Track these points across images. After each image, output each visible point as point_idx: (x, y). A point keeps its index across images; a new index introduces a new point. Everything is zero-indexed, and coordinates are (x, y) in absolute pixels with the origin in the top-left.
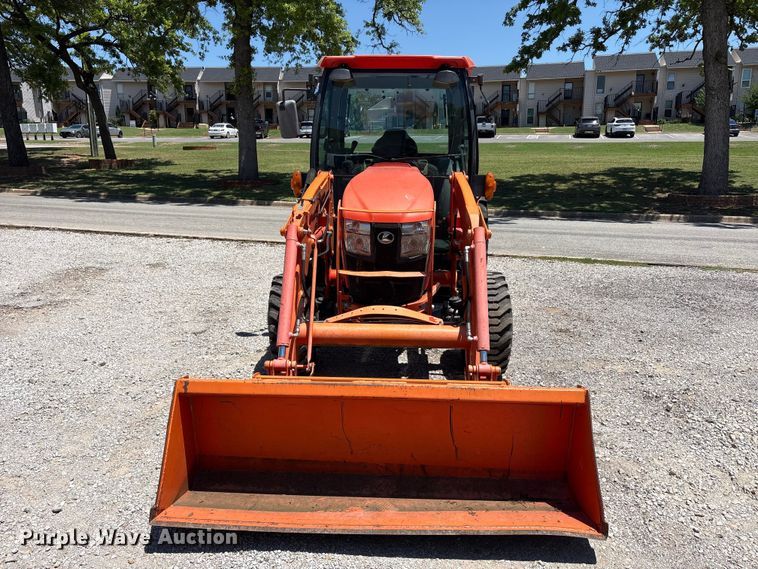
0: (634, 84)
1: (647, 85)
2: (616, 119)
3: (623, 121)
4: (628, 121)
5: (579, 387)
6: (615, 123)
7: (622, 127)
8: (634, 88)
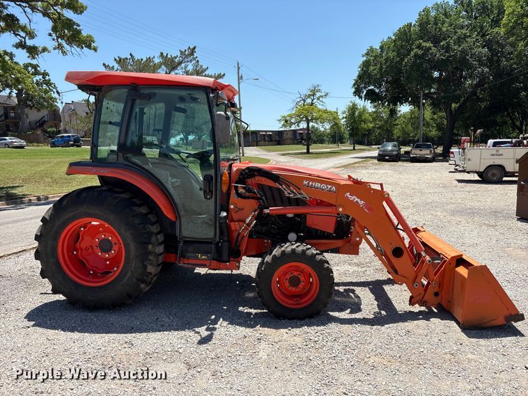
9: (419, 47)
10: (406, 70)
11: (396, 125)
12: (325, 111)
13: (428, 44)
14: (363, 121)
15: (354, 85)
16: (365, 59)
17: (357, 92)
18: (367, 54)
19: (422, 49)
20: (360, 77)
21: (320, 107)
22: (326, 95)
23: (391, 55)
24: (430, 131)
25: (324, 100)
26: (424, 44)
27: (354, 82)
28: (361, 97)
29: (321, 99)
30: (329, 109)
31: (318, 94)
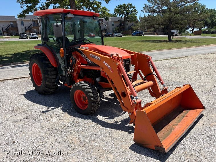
0: (32, 24)
1: (36, 24)
2: (32, 34)
3: (34, 34)
4: (35, 34)
5: (184, 85)
6: (32, 35)
7: (34, 36)
8: (33, 25)
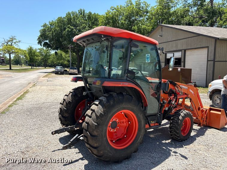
9: (69, 27)
10: (64, 36)
11: (49, 58)
12: (20, 49)
13: (72, 27)
14: (35, 55)
15: (38, 39)
16: (42, 28)
17: (40, 42)
18: (44, 26)
19: (70, 29)
20: (41, 36)
21: (16, 47)
22: (20, 41)
23: (58, 29)
24: (64, 62)
25: (18, 44)
26: (71, 27)
27: (38, 38)
28: (41, 45)
29: (17, 43)
30: (21, 49)
31: (14, 41)
